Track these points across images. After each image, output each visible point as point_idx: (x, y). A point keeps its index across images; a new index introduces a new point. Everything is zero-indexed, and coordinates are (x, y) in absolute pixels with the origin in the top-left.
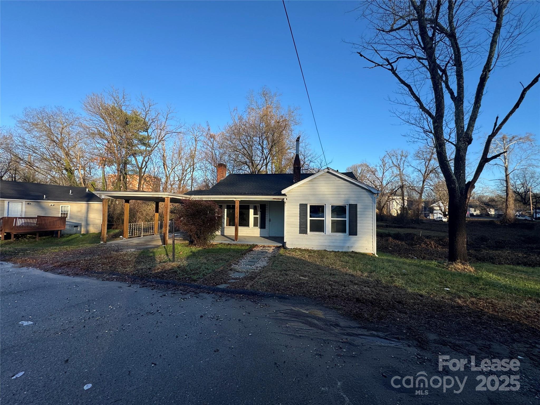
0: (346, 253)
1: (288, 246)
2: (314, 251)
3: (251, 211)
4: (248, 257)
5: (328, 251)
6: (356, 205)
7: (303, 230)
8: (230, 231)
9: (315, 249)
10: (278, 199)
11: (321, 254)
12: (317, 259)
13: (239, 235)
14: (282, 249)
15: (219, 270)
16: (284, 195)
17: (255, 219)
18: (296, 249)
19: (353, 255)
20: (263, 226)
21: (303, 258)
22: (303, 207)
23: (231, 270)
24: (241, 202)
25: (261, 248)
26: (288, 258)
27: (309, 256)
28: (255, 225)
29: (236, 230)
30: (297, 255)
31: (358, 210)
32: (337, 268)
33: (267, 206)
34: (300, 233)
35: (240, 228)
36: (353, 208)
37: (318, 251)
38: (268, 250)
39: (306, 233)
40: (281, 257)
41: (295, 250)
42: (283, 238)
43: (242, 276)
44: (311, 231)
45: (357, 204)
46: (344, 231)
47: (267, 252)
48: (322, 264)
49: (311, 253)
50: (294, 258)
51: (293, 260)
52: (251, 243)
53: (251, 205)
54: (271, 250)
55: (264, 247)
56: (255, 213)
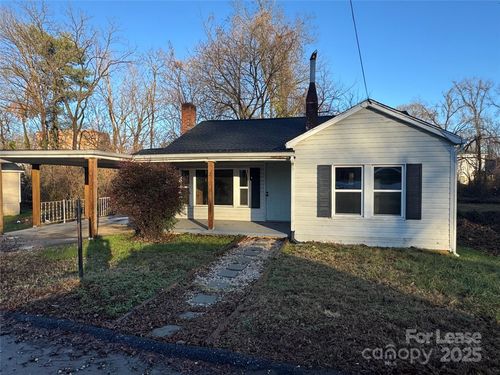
0: (401, 250)
1: (298, 237)
2: (345, 248)
3: (237, 180)
4: (227, 260)
5: (370, 248)
6: (419, 166)
7: (323, 211)
8: (201, 212)
9: (346, 243)
10: (280, 157)
11: (358, 252)
12: (351, 265)
13: (215, 218)
14: (288, 244)
15: (168, 289)
16: (291, 150)
17: (243, 192)
18: (312, 243)
19: (416, 255)
20: (255, 204)
21: (324, 262)
22: (324, 171)
23: (192, 288)
24: (217, 164)
25: (252, 242)
26: (299, 262)
27: (336, 257)
28: (243, 202)
29: (211, 211)
30: (314, 255)
31: (424, 174)
32: (393, 284)
33: (261, 171)
34: (318, 216)
35: (217, 208)
36: (415, 171)
37: (351, 247)
38: (264, 245)
39: (329, 216)
40: (285, 261)
41: (310, 245)
42: (288, 224)
43: (209, 302)
44: (337, 211)
45: (421, 165)
46: (397, 212)
47: (261, 250)
48: (361, 275)
49: (338, 250)
50: (309, 262)
51: (309, 267)
52: (236, 234)
53: (236, 170)
54: (268, 245)
55: (257, 239)
56: (243, 183)
